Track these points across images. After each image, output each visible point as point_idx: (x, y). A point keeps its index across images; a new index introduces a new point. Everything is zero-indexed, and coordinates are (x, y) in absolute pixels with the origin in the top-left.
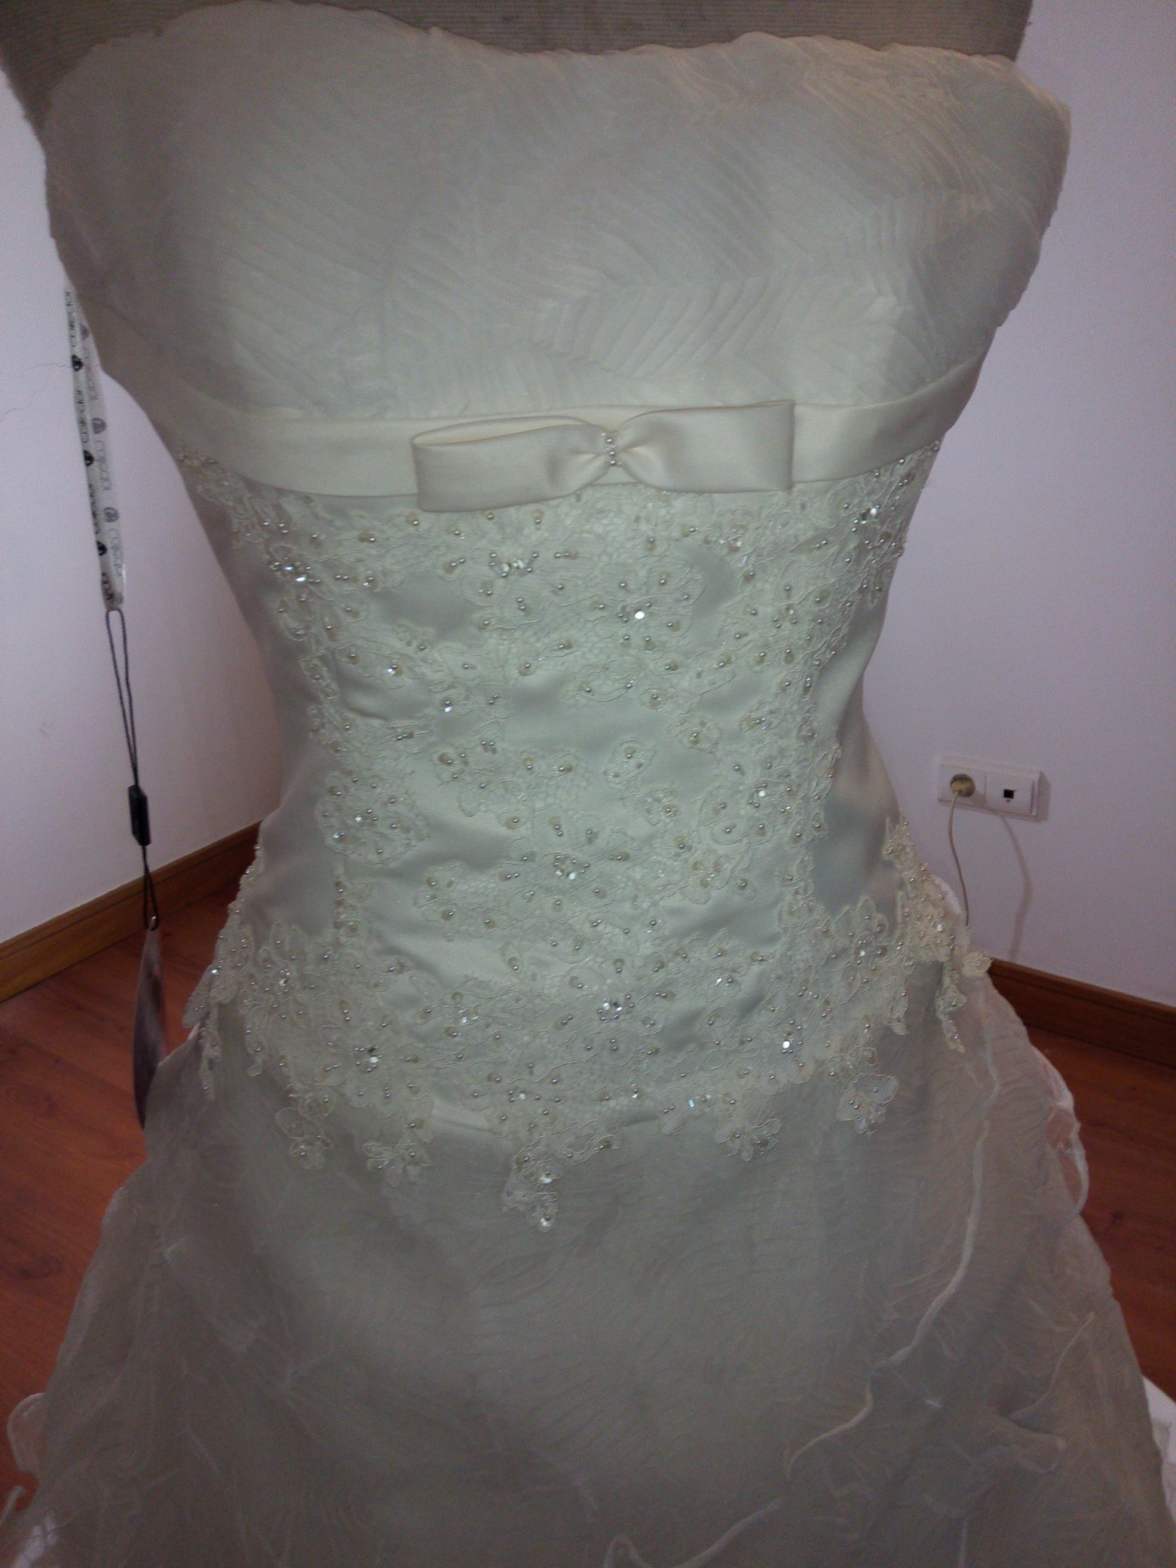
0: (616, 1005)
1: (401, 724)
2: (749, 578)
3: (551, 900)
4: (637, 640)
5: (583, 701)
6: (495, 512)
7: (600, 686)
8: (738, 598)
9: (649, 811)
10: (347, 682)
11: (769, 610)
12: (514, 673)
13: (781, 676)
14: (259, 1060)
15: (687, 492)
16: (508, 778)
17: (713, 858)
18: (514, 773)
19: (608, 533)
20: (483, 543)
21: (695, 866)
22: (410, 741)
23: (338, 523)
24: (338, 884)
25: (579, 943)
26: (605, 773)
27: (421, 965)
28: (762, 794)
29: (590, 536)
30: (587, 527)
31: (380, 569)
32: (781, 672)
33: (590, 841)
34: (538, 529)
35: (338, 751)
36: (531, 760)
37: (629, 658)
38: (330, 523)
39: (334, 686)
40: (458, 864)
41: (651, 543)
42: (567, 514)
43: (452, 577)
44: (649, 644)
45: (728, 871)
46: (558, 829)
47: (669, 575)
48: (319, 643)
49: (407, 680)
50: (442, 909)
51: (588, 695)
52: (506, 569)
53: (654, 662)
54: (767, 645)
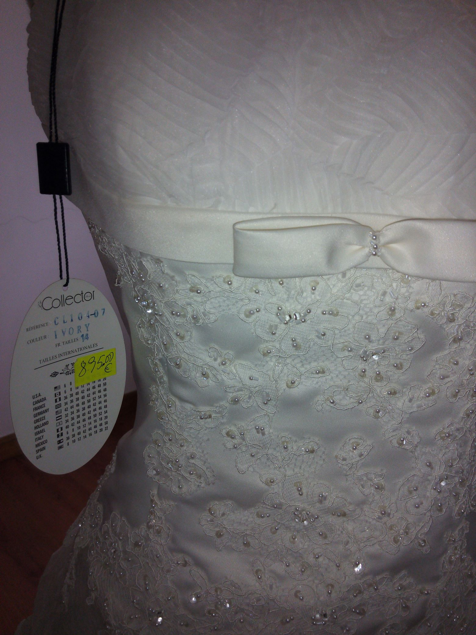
0: (325, 616)
1: (204, 409)
2: (457, 340)
3: (289, 535)
4: (370, 373)
5: (328, 408)
6: (284, 280)
7: (340, 400)
8: (446, 352)
9: (363, 486)
10: (173, 378)
11: (467, 362)
12: (284, 386)
13: (468, 406)
14: (93, 595)
15: (423, 278)
16: (270, 451)
17: (404, 524)
18: (275, 449)
19: (362, 301)
20: (274, 300)
21: (391, 528)
22: (209, 420)
23: (177, 278)
24: (152, 501)
25: (305, 568)
26: (336, 457)
27: (199, 563)
28: (443, 484)
29: (349, 302)
30: (347, 295)
31: (203, 311)
32: (468, 403)
33: (321, 502)
34: (313, 294)
35: (162, 419)
36: (287, 442)
37: (362, 384)
38: (172, 278)
39: (165, 379)
40: (230, 502)
41: (392, 311)
42: (334, 286)
43: (250, 320)
44: (379, 377)
45: (414, 533)
46: (300, 490)
47: (400, 333)
48: (159, 351)
49: (211, 382)
50: (217, 529)
51: (332, 405)
52: (288, 318)
53: (381, 389)
54: (462, 385)
